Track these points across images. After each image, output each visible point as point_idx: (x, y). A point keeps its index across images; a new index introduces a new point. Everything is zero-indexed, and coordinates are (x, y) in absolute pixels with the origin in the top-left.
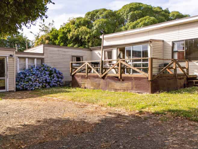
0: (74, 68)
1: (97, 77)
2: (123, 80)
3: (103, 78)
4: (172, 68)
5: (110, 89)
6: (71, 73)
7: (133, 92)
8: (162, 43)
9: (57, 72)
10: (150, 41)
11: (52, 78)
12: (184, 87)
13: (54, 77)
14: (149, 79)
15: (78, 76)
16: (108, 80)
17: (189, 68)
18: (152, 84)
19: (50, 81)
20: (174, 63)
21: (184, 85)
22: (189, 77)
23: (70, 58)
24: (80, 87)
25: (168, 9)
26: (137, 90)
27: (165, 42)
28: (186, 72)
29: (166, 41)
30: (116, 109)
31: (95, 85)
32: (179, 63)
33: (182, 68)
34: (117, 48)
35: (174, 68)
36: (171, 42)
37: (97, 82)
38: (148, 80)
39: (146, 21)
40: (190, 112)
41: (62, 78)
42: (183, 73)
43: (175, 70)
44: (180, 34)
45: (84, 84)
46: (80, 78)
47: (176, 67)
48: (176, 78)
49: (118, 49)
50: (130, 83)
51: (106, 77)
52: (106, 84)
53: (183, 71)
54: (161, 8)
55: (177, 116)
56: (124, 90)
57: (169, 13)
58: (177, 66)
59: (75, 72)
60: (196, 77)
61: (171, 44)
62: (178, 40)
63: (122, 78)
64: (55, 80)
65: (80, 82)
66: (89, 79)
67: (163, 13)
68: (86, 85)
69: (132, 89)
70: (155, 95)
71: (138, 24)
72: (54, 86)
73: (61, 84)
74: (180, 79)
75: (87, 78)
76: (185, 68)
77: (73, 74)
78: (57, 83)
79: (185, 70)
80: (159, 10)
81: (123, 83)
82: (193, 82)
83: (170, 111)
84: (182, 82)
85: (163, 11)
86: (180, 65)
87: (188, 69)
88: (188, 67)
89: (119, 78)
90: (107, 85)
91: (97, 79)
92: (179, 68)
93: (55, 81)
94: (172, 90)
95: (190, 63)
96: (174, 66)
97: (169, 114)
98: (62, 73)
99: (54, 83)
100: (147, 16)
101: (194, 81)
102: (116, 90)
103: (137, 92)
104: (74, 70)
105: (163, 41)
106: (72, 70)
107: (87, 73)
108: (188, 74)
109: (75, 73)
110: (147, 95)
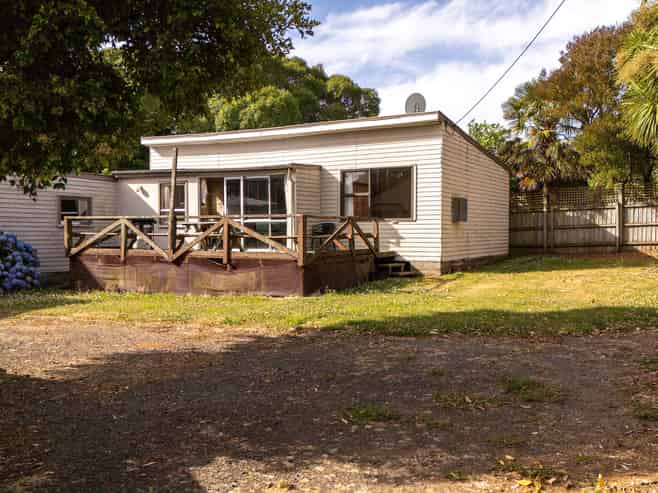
0: (76, 235)
1: (159, 260)
2: (234, 268)
3: (178, 262)
4: (344, 236)
5: (198, 291)
6: (69, 250)
7: (260, 295)
8: (317, 173)
9: (20, 245)
10: (291, 169)
11: (8, 264)
12: (371, 280)
13: (14, 263)
14: (300, 263)
15: (93, 258)
16: (192, 267)
17: (380, 236)
18: (305, 276)
19: (5, 273)
20: (350, 226)
21: (371, 274)
22: (379, 256)
23: (53, 203)
24: (102, 289)
25: (321, 66)
26: (271, 290)
27: (325, 171)
28: (373, 244)
29: (327, 168)
30: (247, 329)
31: (150, 281)
32: (359, 223)
33: (365, 237)
34: (201, 179)
35: (349, 236)
36: (339, 172)
37: (159, 274)
38: (297, 266)
39: (268, 101)
40: (386, 323)
41: (36, 264)
42: (367, 248)
43: (352, 241)
44: (358, 153)
45: (113, 279)
46: (100, 263)
47: (353, 234)
48: (353, 261)
49: (204, 183)
50: (253, 274)
51: (186, 261)
52: (184, 277)
53: (368, 243)
54: (303, 63)
55: (365, 330)
56: (237, 291)
57: (325, 79)
58: (355, 232)
59: (82, 246)
60: (393, 257)
61: (338, 177)
62: (353, 167)
63: (233, 262)
64: (21, 270)
65: (101, 276)
66: (132, 264)
67: (310, 77)
68: (121, 284)
69: (258, 287)
70: (313, 298)
71: (246, 107)
72: (16, 288)
73: (36, 282)
74: (362, 262)
75: (125, 263)
76: (370, 236)
77: (74, 251)
78: (24, 279)
79: (371, 240)
80: (299, 69)
81: (233, 274)
82: (387, 268)
83: (351, 323)
84: (366, 268)
85: (308, 71)
86: (361, 227)
87: (376, 240)
88: (378, 234)
89: (225, 261)
90: (187, 281)
91: (156, 266)
92: (359, 237)
93: (19, 274)
94: (348, 287)
95: (382, 225)
96: (348, 232)
97: (351, 329)
98: (36, 250)
99: (17, 278)
100: (270, 87)
101: (390, 265)
102: (215, 292)
103: (271, 293)
104: (75, 240)
105: (320, 168)
106: (70, 240)
107: (126, 249)
108: (377, 250)
109: (84, 249)
110: (294, 299)
